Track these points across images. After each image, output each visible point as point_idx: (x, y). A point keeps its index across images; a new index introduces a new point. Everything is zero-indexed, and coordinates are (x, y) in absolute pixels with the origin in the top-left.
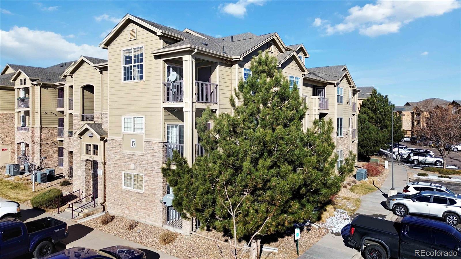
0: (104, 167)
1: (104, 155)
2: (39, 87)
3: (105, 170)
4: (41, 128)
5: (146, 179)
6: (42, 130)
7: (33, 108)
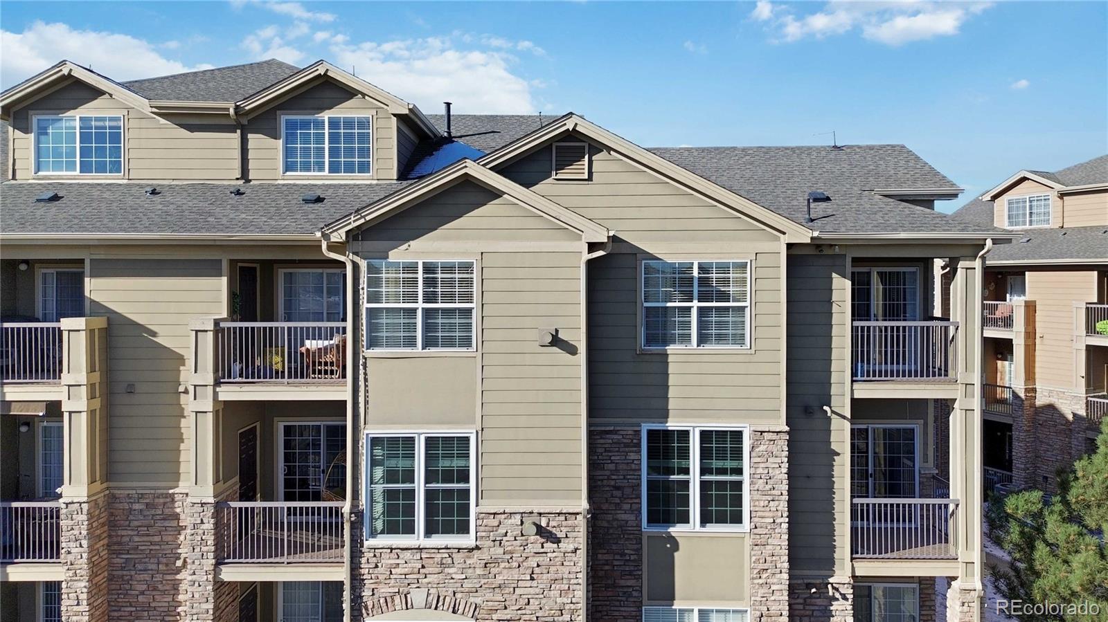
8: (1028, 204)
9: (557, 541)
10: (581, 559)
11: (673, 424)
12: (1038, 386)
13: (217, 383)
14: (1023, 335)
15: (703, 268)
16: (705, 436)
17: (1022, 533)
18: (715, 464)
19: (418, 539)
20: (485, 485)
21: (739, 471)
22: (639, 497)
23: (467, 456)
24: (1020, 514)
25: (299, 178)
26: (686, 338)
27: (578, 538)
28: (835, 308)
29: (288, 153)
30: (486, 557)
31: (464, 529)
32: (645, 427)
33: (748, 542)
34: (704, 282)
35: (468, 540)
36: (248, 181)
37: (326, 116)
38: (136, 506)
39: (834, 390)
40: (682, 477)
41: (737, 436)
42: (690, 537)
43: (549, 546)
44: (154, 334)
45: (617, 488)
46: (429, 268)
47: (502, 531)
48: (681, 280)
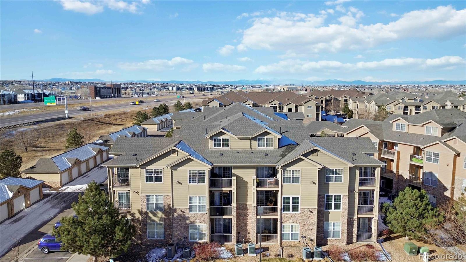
8: (401, 125)
9: (312, 213)
10: (316, 215)
11: (330, 194)
12: (399, 171)
13: (257, 188)
14: (396, 159)
15: (336, 170)
16: (335, 196)
17: (386, 210)
18: (336, 200)
19: (291, 212)
20: (301, 204)
21: (340, 201)
22: (324, 206)
23: (298, 200)
24: (386, 206)
25: (261, 148)
26: (332, 181)
27: (316, 212)
28: (356, 175)
29: (258, 144)
30: (301, 215)
31: (298, 211)
32: (326, 195)
33: (341, 212)
34: (336, 172)
35: (298, 213)
36: (251, 149)
37: (265, 137)
38: (241, 206)
39: (355, 188)
40: (331, 202)
41: (340, 196)
42: (332, 212)
43: (311, 213)
44: (243, 178)
45: (321, 204)
46: (293, 171)
47: (304, 211)
48: (332, 171)
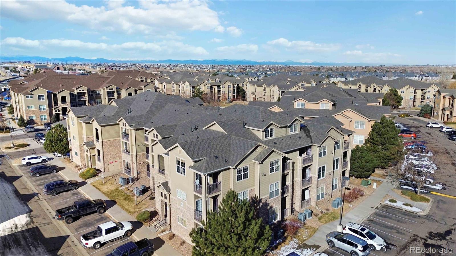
0: (170, 206)
1: (170, 200)
2: (134, 130)
3: (170, 207)
4: (137, 155)
5: (188, 223)
6: (137, 156)
7: (132, 143)
11: (335, 159)
13: (303, 165)
19: (321, 178)
21: (338, 163)
25: (291, 133)
26: (336, 150)
29: (290, 130)
31: (324, 176)
33: (338, 170)
36: (287, 135)
37: (294, 124)
41: (338, 159)
43: (330, 176)
